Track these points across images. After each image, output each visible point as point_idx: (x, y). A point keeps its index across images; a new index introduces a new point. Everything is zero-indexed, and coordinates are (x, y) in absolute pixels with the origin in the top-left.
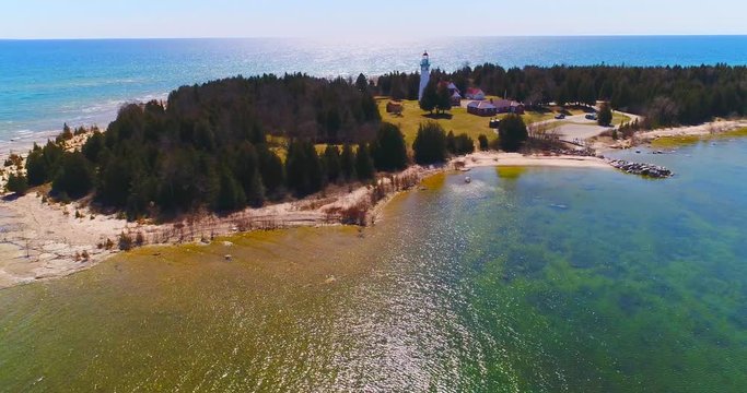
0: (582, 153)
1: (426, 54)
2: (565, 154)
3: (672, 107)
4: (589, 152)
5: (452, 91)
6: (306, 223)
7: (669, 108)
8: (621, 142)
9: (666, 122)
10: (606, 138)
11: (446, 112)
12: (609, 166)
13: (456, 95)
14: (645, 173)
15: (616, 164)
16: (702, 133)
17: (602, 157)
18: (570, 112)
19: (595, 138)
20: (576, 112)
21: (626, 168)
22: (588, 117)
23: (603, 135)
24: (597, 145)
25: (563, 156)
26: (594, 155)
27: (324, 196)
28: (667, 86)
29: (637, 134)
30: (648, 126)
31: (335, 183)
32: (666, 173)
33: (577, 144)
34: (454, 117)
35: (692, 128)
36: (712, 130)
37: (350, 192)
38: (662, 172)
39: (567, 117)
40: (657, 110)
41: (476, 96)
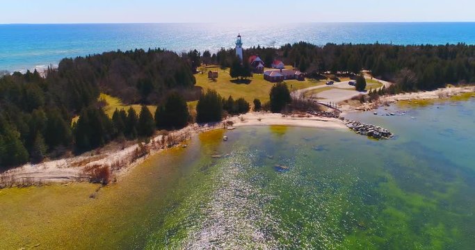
0: (329, 115)
1: (239, 36)
2: (317, 115)
3: (412, 77)
4: (335, 114)
5: (257, 63)
6: (60, 180)
7: (411, 78)
8: (366, 105)
9: (408, 88)
10: (355, 102)
11: (248, 78)
12: (345, 127)
13: (260, 65)
14: (370, 134)
15: (351, 125)
16: (432, 97)
17: (343, 119)
18: (339, 78)
19: (346, 101)
20: (343, 79)
21: (357, 129)
22: (350, 84)
23: (353, 99)
24: (345, 108)
25: (314, 117)
26: (337, 117)
27: (98, 153)
28: (413, 60)
29: (382, 99)
30: (391, 91)
31: (117, 141)
32: (387, 134)
33: (330, 107)
34: (252, 83)
35: (427, 93)
36: (440, 96)
37: (123, 149)
38: (383, 134)
39: (336, 84)
40: (401, 79)
41: (278, 66)
